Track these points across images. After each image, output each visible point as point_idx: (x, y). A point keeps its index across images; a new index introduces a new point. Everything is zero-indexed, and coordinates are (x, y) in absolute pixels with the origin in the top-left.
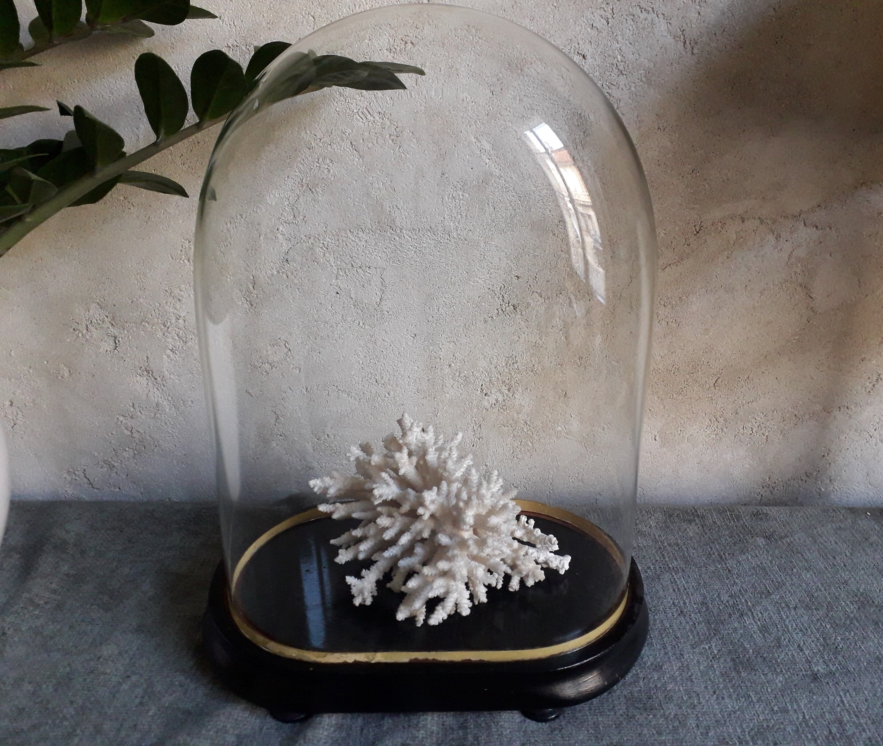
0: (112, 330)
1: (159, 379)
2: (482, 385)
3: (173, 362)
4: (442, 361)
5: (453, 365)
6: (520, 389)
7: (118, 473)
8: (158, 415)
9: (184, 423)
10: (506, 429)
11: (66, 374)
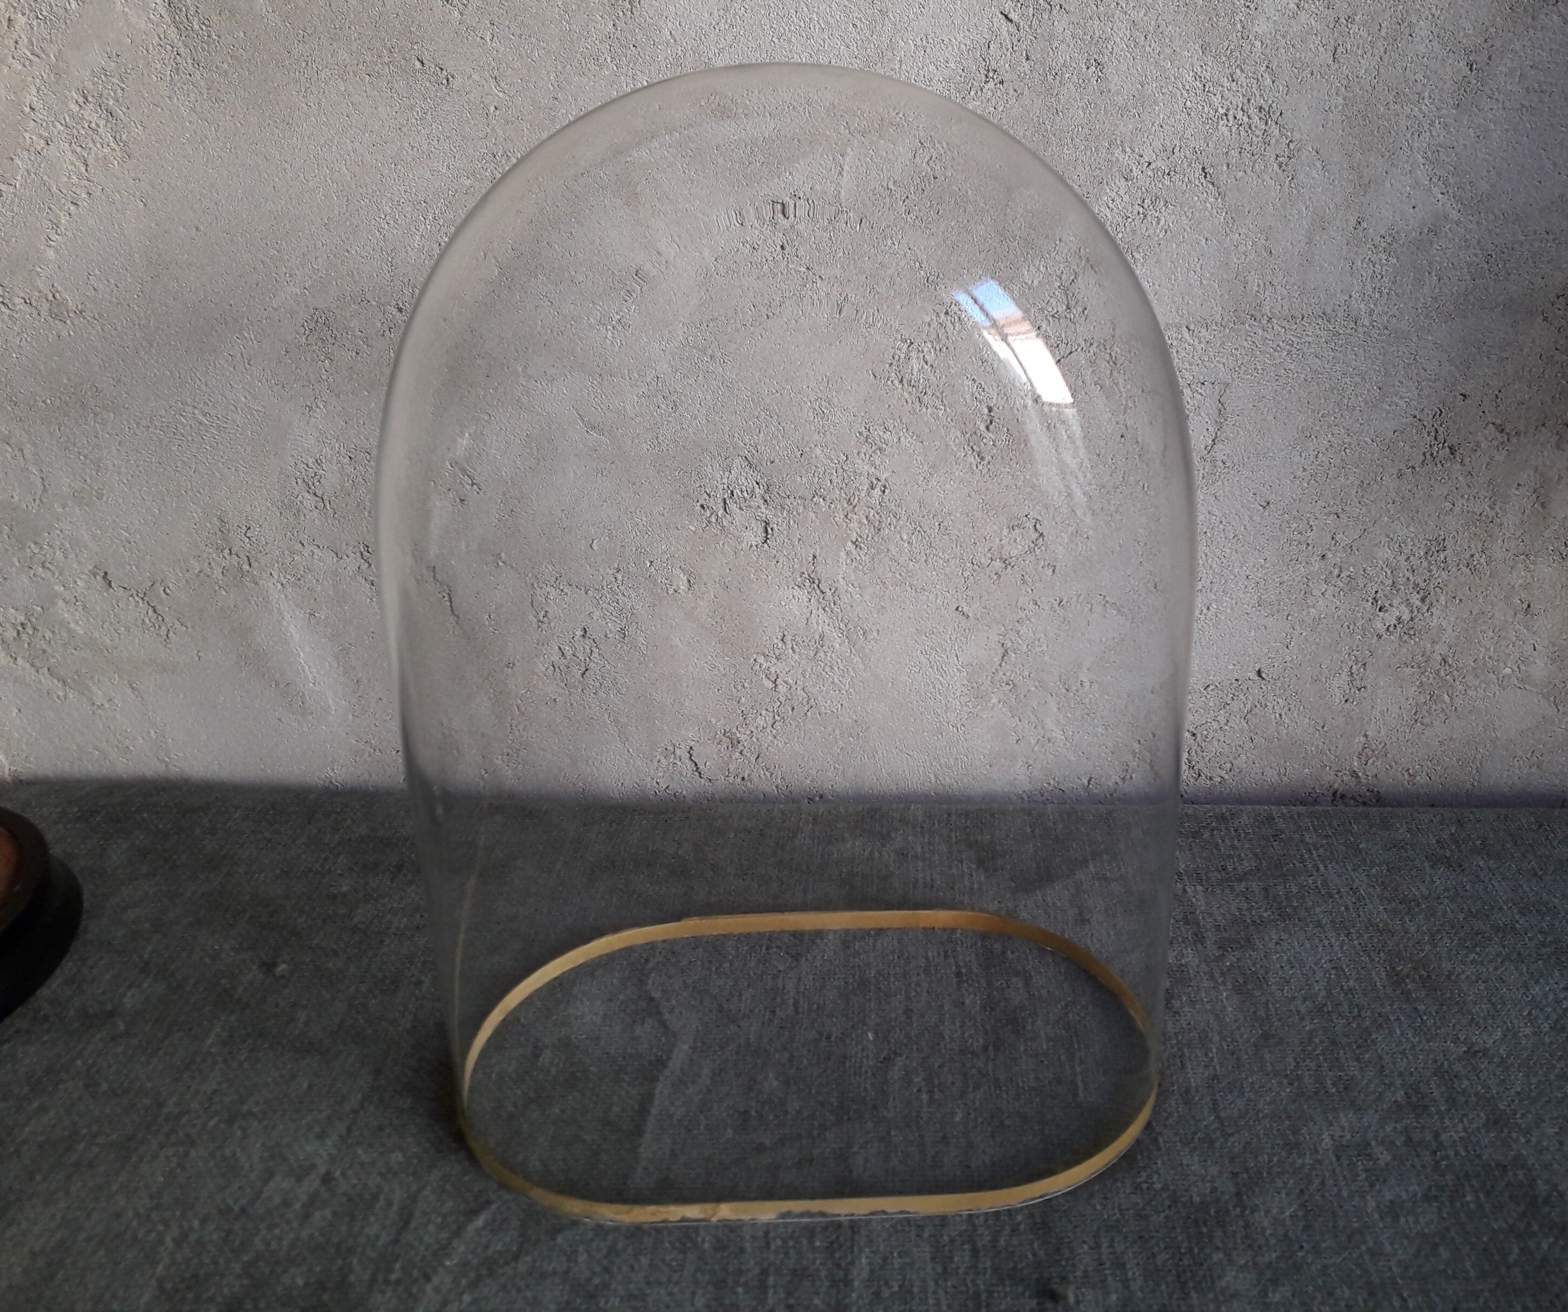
0: (764, 510)
1: (829, 593)
2: (1376, 592)
3: (854, 564)
4: (1310, 548)
5: (1330, 555)
6: (1443, 600)
7: (744, 753)
8: (822, 654)
9: (861, 666)
10: (1408, 671)
11: (683, 587)
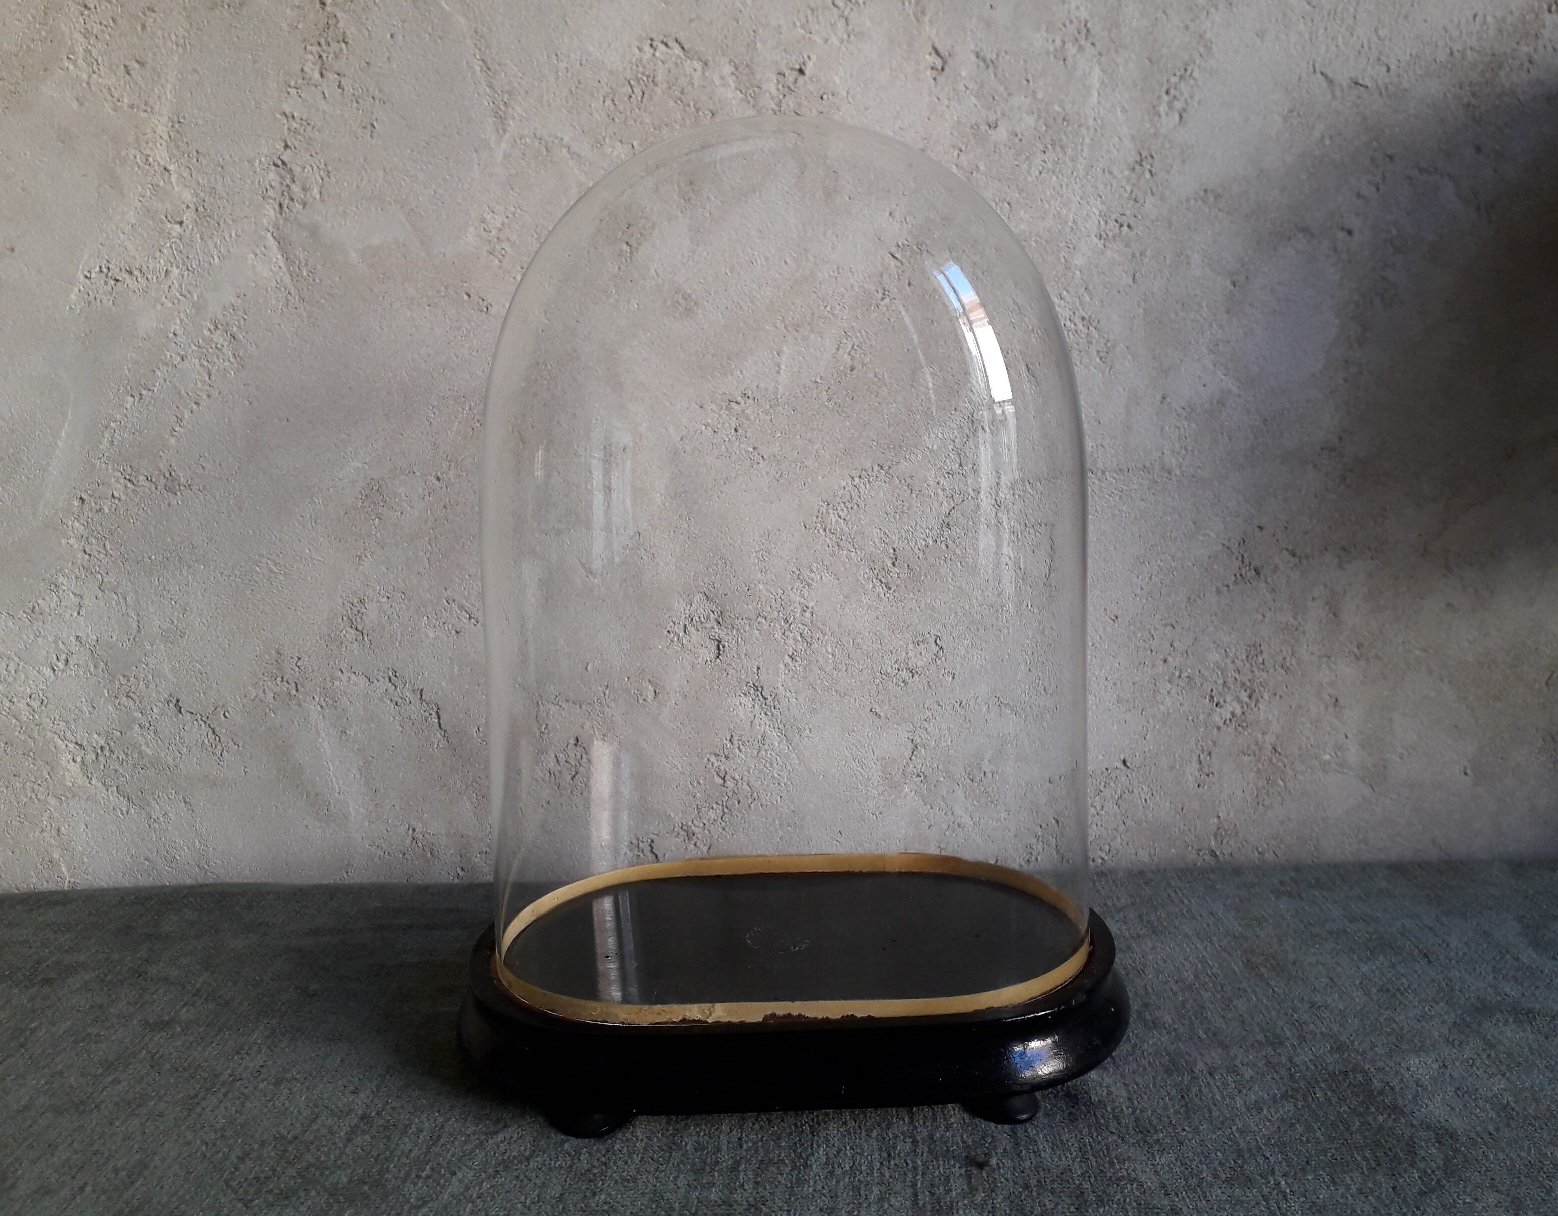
0: (717, 630)
1: (770, 698)
2: (1212, 690)
3: (791, 673)
4: (1154, 653)
5: (1170, 659)
6: (1266, 696)
7: (698, 844)
8: (763, 752)
9: (797, 762)
10: (1246, 759)
11: (650, 696)
